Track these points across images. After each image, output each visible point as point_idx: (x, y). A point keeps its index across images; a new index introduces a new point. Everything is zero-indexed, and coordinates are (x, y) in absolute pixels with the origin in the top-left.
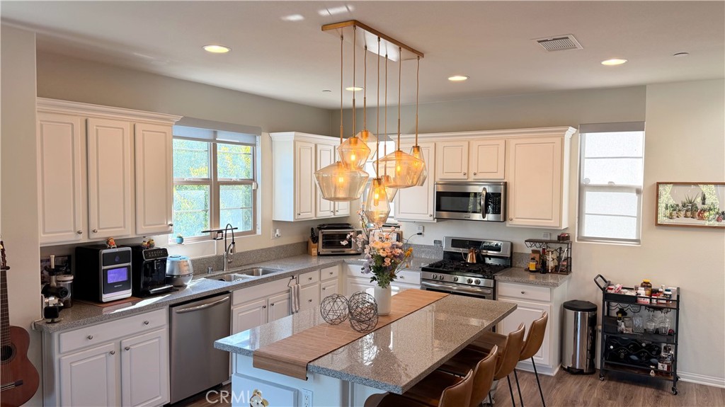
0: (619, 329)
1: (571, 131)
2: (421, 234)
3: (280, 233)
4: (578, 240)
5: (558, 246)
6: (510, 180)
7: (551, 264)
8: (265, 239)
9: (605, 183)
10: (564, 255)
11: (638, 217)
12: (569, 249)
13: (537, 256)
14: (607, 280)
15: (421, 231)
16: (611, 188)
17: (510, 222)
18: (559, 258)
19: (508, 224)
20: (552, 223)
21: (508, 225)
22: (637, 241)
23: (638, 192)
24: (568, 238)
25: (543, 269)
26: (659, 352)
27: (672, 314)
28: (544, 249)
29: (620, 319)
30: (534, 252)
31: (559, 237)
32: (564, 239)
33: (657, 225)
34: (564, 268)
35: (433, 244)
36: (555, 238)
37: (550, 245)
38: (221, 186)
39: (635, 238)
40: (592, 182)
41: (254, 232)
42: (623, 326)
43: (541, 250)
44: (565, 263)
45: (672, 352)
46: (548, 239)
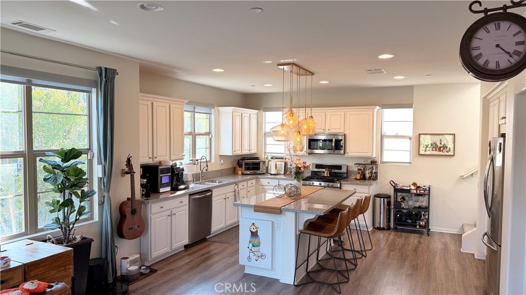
0: (402, 206)
1: (378, 108)
4: (381, 163)
5: (371, 166)
6: (347, 133)
7: (367, 176)
9: (394, 134)
10: (374, 171)
11: (410, 151)
12: (376, 168)
13: (360, 172)
14: (395, 183)
16: (397, 137)
17: (347, 154)
18: (372, 173)
19: (346, 155)
20: (368, 155)
22: (410, 163)
23: (410, 138)
24: (376, 162)
25: (363, 178)
26: (421, 217)
27: (426, 198)
28: (364, 168)
29: (402, 201)
30: (359, 169)
31: (371, 162)
32: (374, 162)
33: (419, 155)
34: (374, 177)
36: (369, 162)
37: (367, 166)
38: (197, 136)
39: (409, 162)
40: (388, 134)
41: (210, 161)
42: (404, 205)
43: (362, 169)
44: (374, 175)
45: (427, 217)
46: (366, 163)
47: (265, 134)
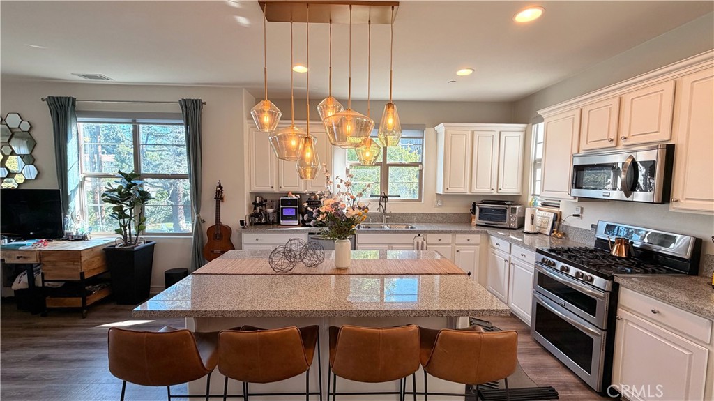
2: (578, 216)
3: (442, 203)
6: (677, 142)
8: (429, 206)
15: (579, 213)
17: (675, 205)
19: (673, 207)
21: (671, 210)
35: (590, 229)
38: (390, 167)
41: (420, 200)
47: (535, 162)
